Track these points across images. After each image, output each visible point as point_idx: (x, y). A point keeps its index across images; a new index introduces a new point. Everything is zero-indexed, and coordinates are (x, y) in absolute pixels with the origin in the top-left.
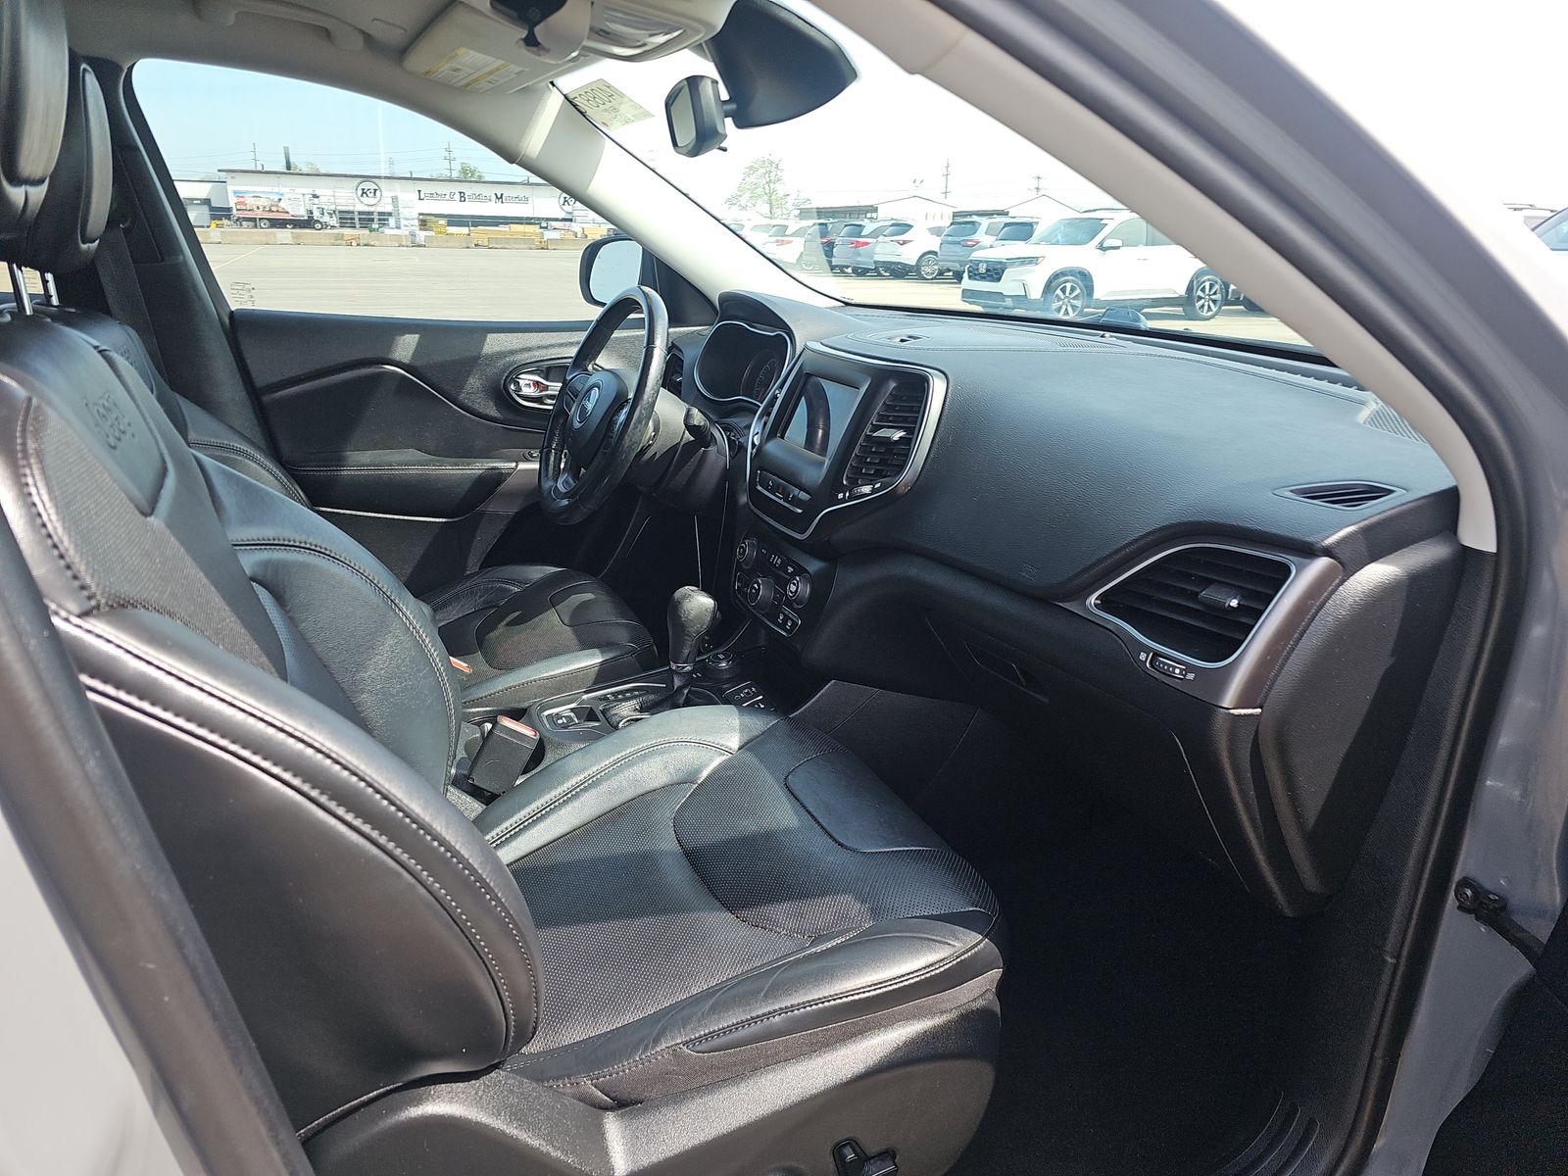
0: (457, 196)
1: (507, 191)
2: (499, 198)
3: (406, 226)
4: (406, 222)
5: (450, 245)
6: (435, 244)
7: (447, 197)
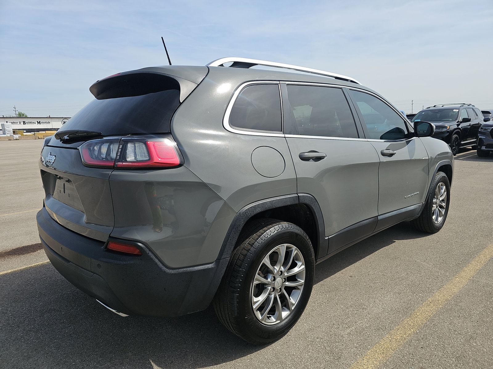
0: (22, 123)
1: (41, 120)
2: (39, 123)
3: (8, 133)
4: (8, 132)
5: (28, 138)
6: (23, 138)
7: (18, 123)
